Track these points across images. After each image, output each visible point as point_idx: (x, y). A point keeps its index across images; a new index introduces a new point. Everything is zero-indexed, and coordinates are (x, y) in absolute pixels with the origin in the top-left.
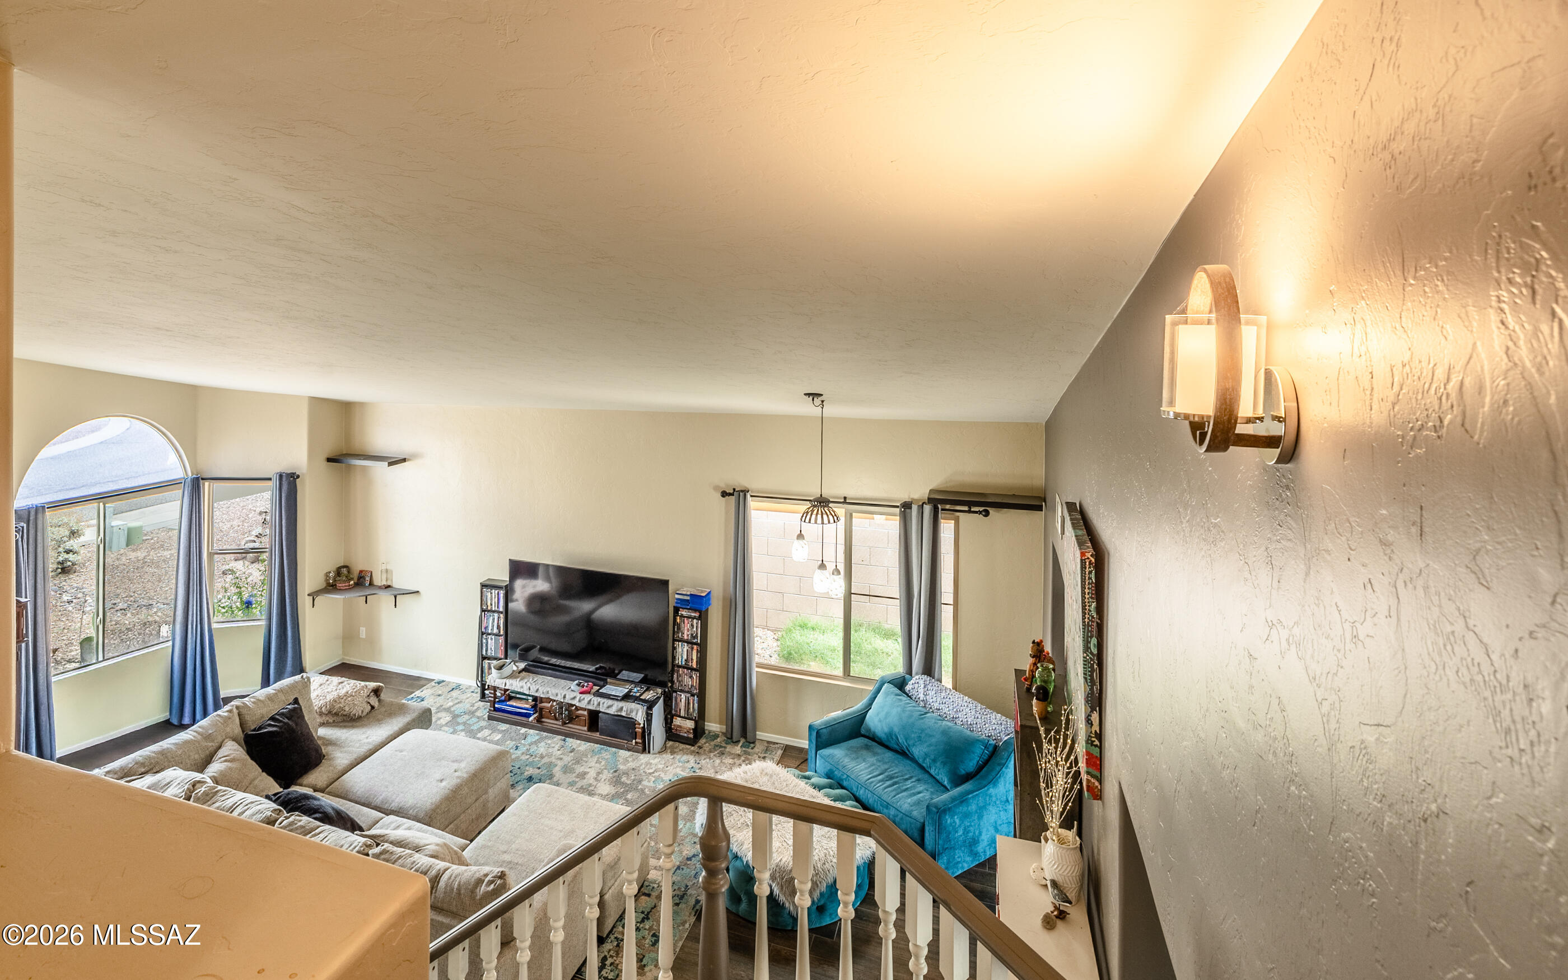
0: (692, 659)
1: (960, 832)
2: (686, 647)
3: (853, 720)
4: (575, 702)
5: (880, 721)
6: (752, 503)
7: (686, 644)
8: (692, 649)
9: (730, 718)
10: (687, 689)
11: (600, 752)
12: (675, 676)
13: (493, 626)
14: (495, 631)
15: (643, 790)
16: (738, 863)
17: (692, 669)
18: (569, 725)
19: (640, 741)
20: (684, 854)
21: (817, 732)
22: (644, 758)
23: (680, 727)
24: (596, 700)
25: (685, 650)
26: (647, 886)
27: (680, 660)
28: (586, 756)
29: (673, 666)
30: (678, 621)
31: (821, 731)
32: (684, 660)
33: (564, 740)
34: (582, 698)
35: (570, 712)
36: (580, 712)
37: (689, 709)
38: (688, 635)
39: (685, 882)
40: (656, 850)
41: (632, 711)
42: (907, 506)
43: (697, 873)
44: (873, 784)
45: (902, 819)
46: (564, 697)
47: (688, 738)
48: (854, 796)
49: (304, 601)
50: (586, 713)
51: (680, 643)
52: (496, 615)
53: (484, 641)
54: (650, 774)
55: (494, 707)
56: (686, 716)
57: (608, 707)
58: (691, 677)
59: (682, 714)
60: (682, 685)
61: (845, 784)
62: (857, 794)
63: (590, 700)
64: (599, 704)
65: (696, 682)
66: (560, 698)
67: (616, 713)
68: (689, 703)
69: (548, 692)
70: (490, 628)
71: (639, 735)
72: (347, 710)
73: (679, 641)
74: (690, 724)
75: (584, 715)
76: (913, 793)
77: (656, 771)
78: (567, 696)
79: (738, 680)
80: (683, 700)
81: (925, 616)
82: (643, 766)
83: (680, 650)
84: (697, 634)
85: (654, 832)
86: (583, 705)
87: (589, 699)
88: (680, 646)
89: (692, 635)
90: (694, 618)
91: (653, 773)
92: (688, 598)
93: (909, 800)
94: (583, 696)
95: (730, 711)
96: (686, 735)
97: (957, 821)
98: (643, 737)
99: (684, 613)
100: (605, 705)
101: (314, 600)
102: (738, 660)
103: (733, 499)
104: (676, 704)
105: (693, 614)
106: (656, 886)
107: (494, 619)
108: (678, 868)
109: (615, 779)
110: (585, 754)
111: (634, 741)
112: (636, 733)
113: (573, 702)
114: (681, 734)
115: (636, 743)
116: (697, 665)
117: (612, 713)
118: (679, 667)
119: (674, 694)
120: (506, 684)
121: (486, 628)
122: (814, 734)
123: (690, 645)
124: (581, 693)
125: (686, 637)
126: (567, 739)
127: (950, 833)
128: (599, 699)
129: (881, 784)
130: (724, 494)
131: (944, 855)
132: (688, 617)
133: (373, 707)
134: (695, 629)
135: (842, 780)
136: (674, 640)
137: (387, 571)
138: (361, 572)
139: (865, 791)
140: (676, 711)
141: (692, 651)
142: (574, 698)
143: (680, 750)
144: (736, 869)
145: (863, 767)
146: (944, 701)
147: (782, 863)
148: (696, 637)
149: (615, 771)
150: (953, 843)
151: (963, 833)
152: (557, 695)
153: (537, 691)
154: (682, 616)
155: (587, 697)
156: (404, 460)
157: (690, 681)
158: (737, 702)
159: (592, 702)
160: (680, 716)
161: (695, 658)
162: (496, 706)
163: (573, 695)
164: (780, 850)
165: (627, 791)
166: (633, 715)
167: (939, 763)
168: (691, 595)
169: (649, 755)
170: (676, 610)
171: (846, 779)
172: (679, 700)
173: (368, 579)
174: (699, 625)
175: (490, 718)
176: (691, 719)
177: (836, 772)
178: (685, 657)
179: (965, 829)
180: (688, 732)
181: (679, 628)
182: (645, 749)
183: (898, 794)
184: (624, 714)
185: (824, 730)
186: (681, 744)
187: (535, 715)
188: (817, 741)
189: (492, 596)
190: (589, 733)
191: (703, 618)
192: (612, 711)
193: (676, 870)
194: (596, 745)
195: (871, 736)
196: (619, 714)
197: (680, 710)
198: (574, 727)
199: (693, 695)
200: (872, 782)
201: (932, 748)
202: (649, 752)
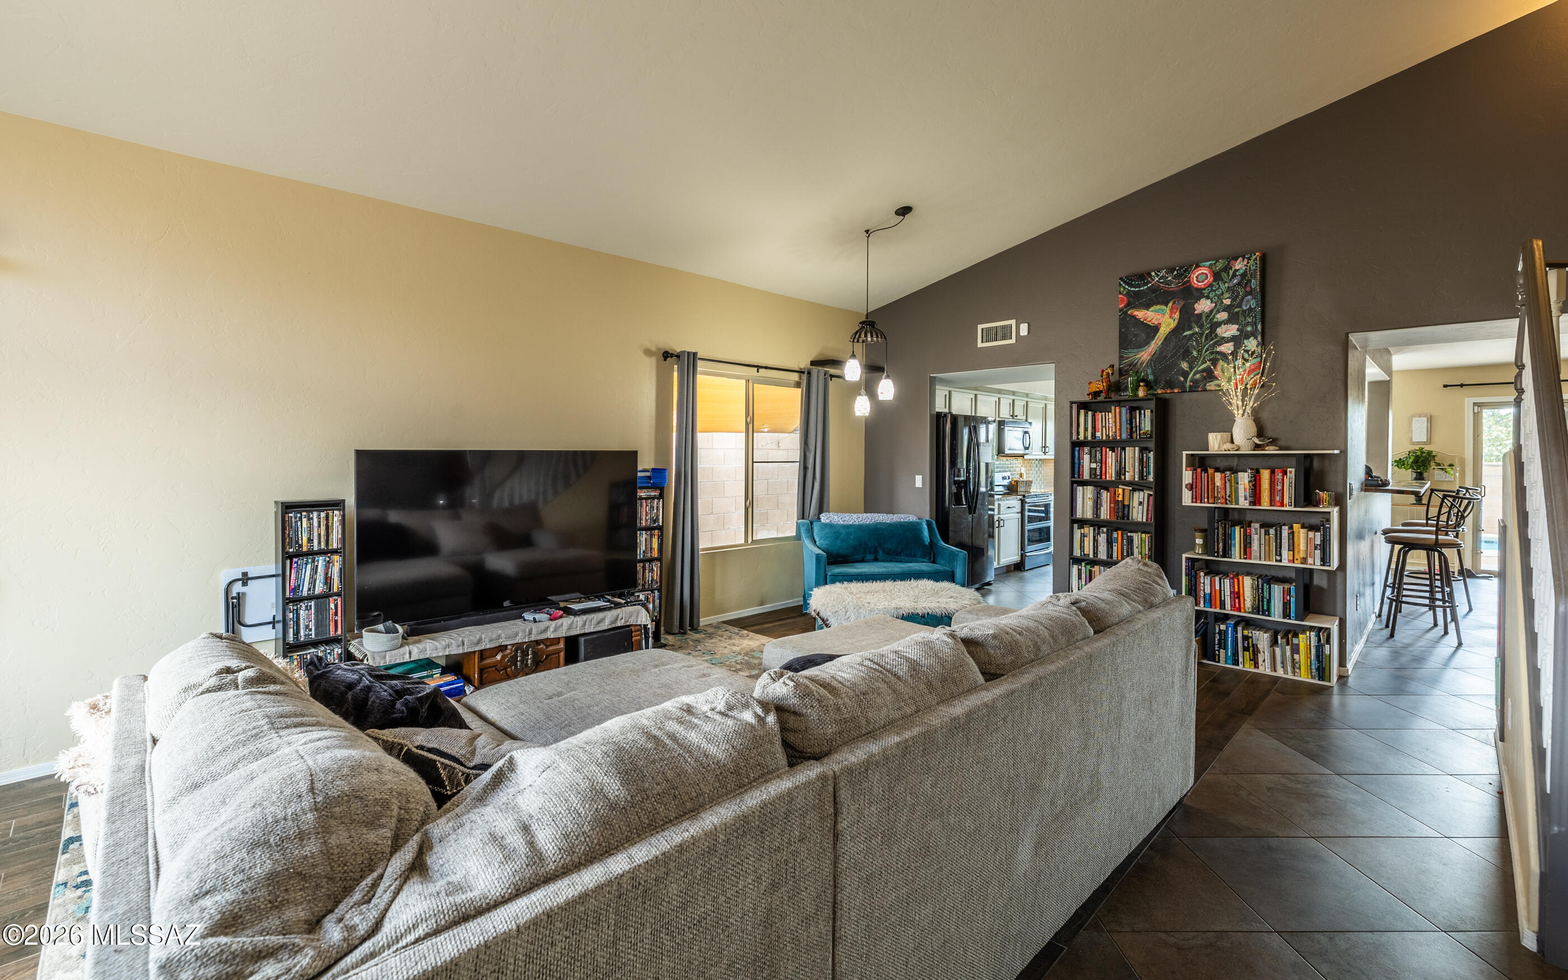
0: (651, 549)
7: (644, 532)
8: (652, 535)
13: (313, 583)
14: (320, 589)
17: (652, 560)
24: (579, 620)
25: (643, 539)
27: (641, 553)
30: (638, 504)
35: (537, 653)
36: (554, 647)
38: (647, 520)
50: (562, 645)
52: (323, 558)
53: (291, 615)
57: (599, 622)
58: (651, 571)
60: (641, 584)
63: (572, 623)
64: (585, 623)
65: (658, 574)
66: (521, 639)
69: (499, 637)
70: (306, 587)
71: (636, 645)
73: (638, 531)
75: (558, 651)
83: (639, 541)
86: (561, 633)
87: (569, 622)
88: (639, 536)
89: (652, 518)
90: (653, 498)
92: (648, 474)
99: (642, 494)
100: (594, 621)
105: (653, 493)
112: (632, 642)
113: (545, 636)
116: (658, 553)
118: (638, 561)
120: (410, 653)
123: (649, 532)
124: (553, 619)
125: (644, 524)
130: (667, 355)
132: (647, 499)
134: (655, 511)
136: (634, 531)
141: (652, 538)
148: (655, 521)
152: (516, 635)
153: (479, 642)
154: (641, 498)
155: (566, 621)
157: (650, 574)
159: (574, 625)
161: (655, 545)
166: (633, 620)
168: (653, 470)
174: (661, 505)
178: (643, 548)
189: (310, 523)
191: (663, 496)
199: (653, 591)
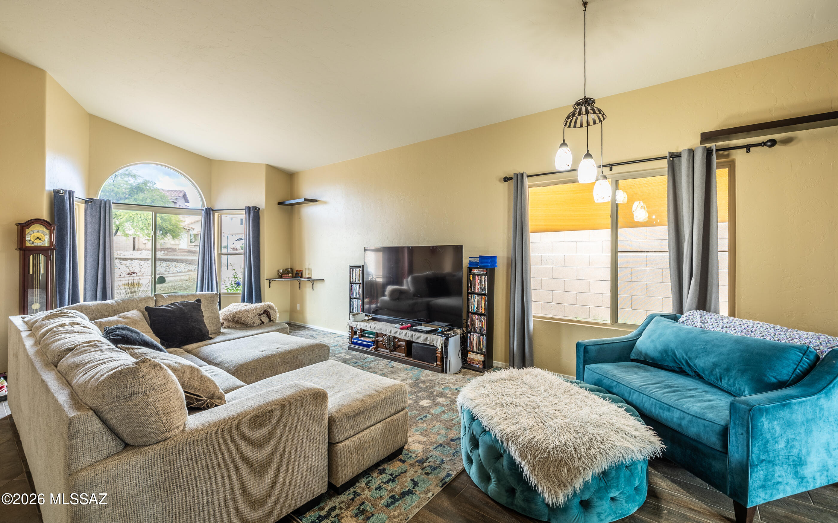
0: (481, 307)
1: (782, 444)
2: (477, 298)
3: (622, 344)
4: (397, 335)
5: (653, 341)
6: (527, 182)
7: (477, 296)
8: (481, 299)
9: (512, 355)
10: (477, 330)
11: (411, 370)
12: (469, 321)
13: (356, 293)
14: (358, 296)
15: (432, 392)
16: (486, 438)
17: (481, 315)
18: (394, 353)
19: (439, 363)
20: (449, 436)
21: (585, 347)
22: (441, 376)
23: (473, 359)
24: (410, 333)
25: (476, 300)
26: (405, 455)
27: (473, 308)
28: (401, 371)
29: (468, 313)
30: (471, 278)
31: (589, 347)
32: (475, 308)
33: (390, 362)
34: (401, 332)
35: (394, 342)
36: (401, 343)
37: (479, 346)
38: (478, 289)
39: (443, 457)
40: (426, 429)
41: (433, 341)
42: (674, 157)
43: (456, 452)
44: (648, 389)
45: (691, 421)
46: (391, 332)
47: (479, 368)
48: (625, 400)
49: (265, 284)
50: (404, 343)
51: (473, 295)
52: (358, 285)
53: (352, 303)
54: (442, 384)
55: (352, 341)
56: (478, 351)
57: (418, 338)
58: (481, 321)
59: (475, 349)
60: (474, 328)
61: (615, 390)
62: (630, 399)
64: (412, 336)
65: (485, 325)
66: (387, 333)
67: (423, 342)
68: (479, 341)
69: (381, 329)
70: (355, 294)
71: (439, 359)
72: (243, 319)
73: (472, 294)
74: (481, 357)
75: (402, 345)
76: (702, 400)
77: (447, 383)
78: (392, 331)
79: (517, 323)
80: (475, 339)
81: (698, 254)
82: (439, 380)
83: (473, 300)
84: (485, 287)
85: (430, 418)
86: (402, 337)
87: (405, 333)
88: (473, 297)
89: (481, 288)
90: (483, 275)
91: (445, 384)
92: (477, 260)
93: (699, 404)
94: (402, 331)
95: (512, 351)
96: (477, 366)
97: (778, 428)
98: (442, 361)
99: (475, 272)
100: (416, 337)
101: (270, 283)
102: (518, 308)
103: (512, 183)
104: (471, 342)
105: (482, 272)
106: (413, 455)
107: (357, 288)
108: (441, 445)
109: (414, 384)
110: (400, 370)
111: (435, 363)
112: (437, 357)
113: (396, 335)
114: (474, 365)
115: (437, 365)
116: (485, 311)
117: (420, 342)
118: (473, 313)
119: (469, 335)
120: (357, 324)
121: (352, 294)
122: (582, 350)
123: (480, 296)
124: (401, 329)
125: (477, 291)
126: (392, 362)
127: (767, 442)
128: (412, 332)
129: (658, 390)
130: (506, 179)
131: (759, 468)
132: (478, 275)
133: (263, 322)
134: (483, 283)
135: (612, 387)
136: (469, 293)
137: (309, 269)
138: (297, 271)
139: (639, 395)
140: (470, 348)
141: (481, 300)
142: (396, 332)
143: (471, 374)
144: (485, 443)
145: (635, 377)
146: (728, 325)
147: (535, 440)
148: (483, 290)
149: (417, 380)
150: (771, 455)
151: (786, 447)
152: (386, 331)
153: (374, 329)
154: (474, 274)
155: (405, 331)
156: (316, 201)
157: (480, 323)
158: (517, 341)
159: (407, 335)
160: (473, 352)
161: (483, 306)
162: (353, 340)
163: (396, 330)
164: (534, 429)
165: (420, 391)
166: (434, 343)
167: (734, 372)
168: (481, 257)
169: (445, 374)
170: (470, 270)
171: (616, 386)
172: (472, 339)
173: (300, 274)
174: (487, 280)
175: (350, 348)
176: (481, 354)
177: (605, 381)
178: (476, 306)
179: (788, 442)
180: (479, 363)
181: (472, 284)
182: (443, 369)
183: (682, 399)
184: (428, 343)
185: (592, 347)
186: (472, 371)
187: (374, 347)
188: (584, 356)
189: (355, 273)
190: (406, 358)
191: (491, 274)
192: (420, 341)
193: (437, 447)
194: (410, 366)
195: (642, 358)
196: (425, 343)
197: (473, 346)
198: (397, 354)
199: (482, 335)
200: (647, 388)
201: (722, 357)
202: (446, 373)
